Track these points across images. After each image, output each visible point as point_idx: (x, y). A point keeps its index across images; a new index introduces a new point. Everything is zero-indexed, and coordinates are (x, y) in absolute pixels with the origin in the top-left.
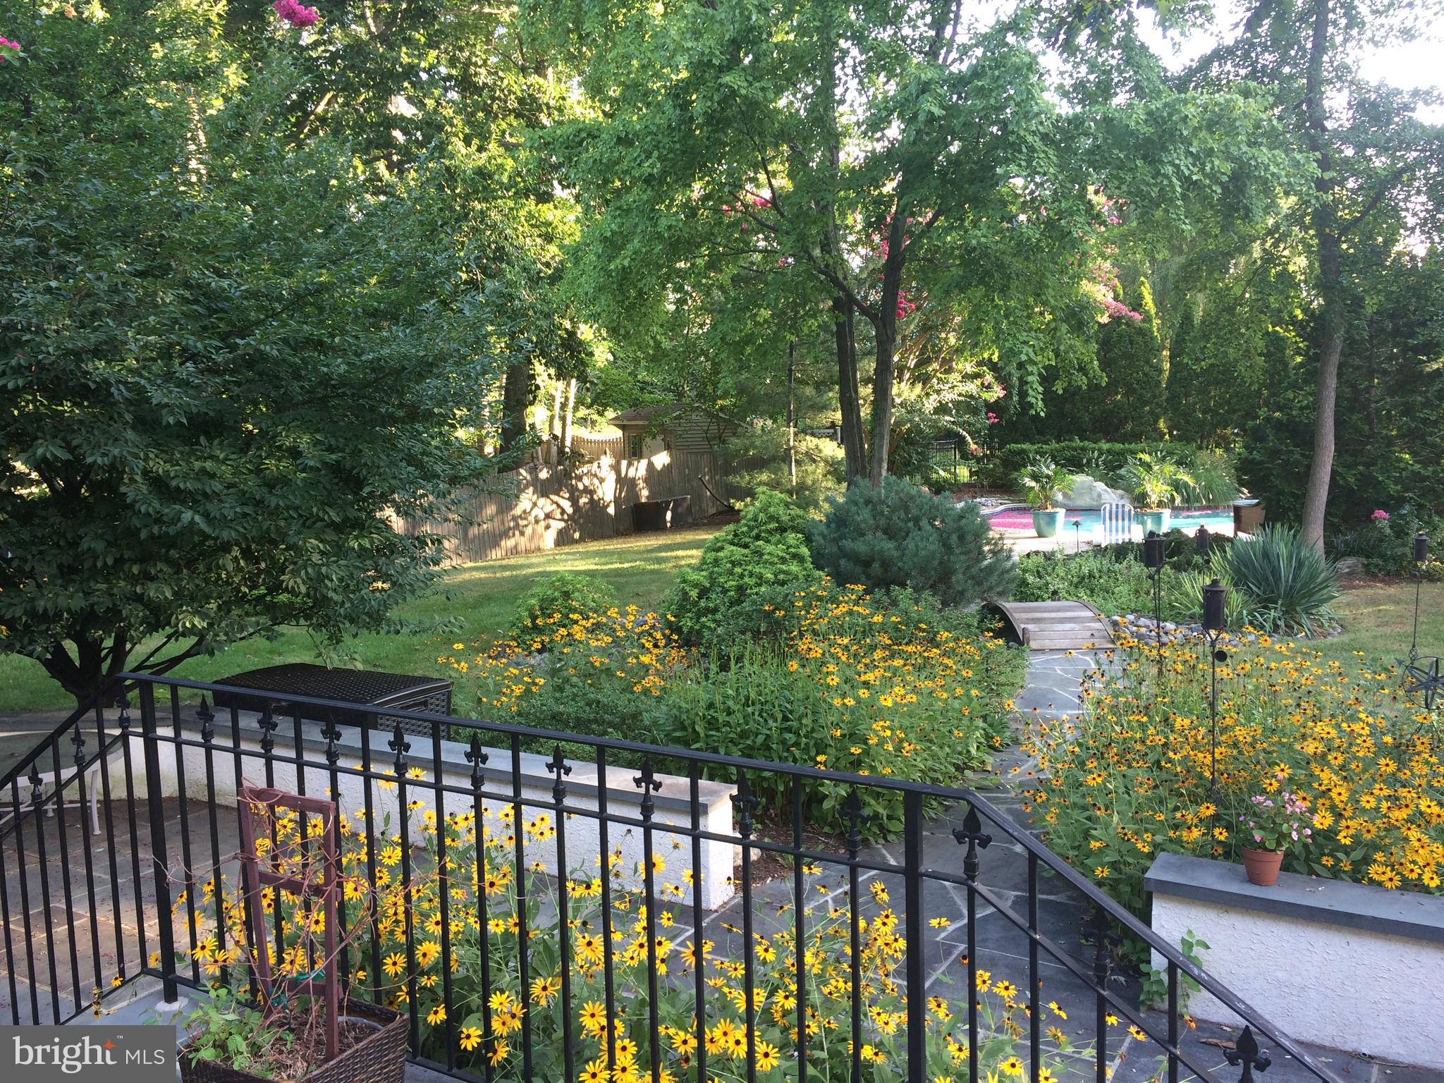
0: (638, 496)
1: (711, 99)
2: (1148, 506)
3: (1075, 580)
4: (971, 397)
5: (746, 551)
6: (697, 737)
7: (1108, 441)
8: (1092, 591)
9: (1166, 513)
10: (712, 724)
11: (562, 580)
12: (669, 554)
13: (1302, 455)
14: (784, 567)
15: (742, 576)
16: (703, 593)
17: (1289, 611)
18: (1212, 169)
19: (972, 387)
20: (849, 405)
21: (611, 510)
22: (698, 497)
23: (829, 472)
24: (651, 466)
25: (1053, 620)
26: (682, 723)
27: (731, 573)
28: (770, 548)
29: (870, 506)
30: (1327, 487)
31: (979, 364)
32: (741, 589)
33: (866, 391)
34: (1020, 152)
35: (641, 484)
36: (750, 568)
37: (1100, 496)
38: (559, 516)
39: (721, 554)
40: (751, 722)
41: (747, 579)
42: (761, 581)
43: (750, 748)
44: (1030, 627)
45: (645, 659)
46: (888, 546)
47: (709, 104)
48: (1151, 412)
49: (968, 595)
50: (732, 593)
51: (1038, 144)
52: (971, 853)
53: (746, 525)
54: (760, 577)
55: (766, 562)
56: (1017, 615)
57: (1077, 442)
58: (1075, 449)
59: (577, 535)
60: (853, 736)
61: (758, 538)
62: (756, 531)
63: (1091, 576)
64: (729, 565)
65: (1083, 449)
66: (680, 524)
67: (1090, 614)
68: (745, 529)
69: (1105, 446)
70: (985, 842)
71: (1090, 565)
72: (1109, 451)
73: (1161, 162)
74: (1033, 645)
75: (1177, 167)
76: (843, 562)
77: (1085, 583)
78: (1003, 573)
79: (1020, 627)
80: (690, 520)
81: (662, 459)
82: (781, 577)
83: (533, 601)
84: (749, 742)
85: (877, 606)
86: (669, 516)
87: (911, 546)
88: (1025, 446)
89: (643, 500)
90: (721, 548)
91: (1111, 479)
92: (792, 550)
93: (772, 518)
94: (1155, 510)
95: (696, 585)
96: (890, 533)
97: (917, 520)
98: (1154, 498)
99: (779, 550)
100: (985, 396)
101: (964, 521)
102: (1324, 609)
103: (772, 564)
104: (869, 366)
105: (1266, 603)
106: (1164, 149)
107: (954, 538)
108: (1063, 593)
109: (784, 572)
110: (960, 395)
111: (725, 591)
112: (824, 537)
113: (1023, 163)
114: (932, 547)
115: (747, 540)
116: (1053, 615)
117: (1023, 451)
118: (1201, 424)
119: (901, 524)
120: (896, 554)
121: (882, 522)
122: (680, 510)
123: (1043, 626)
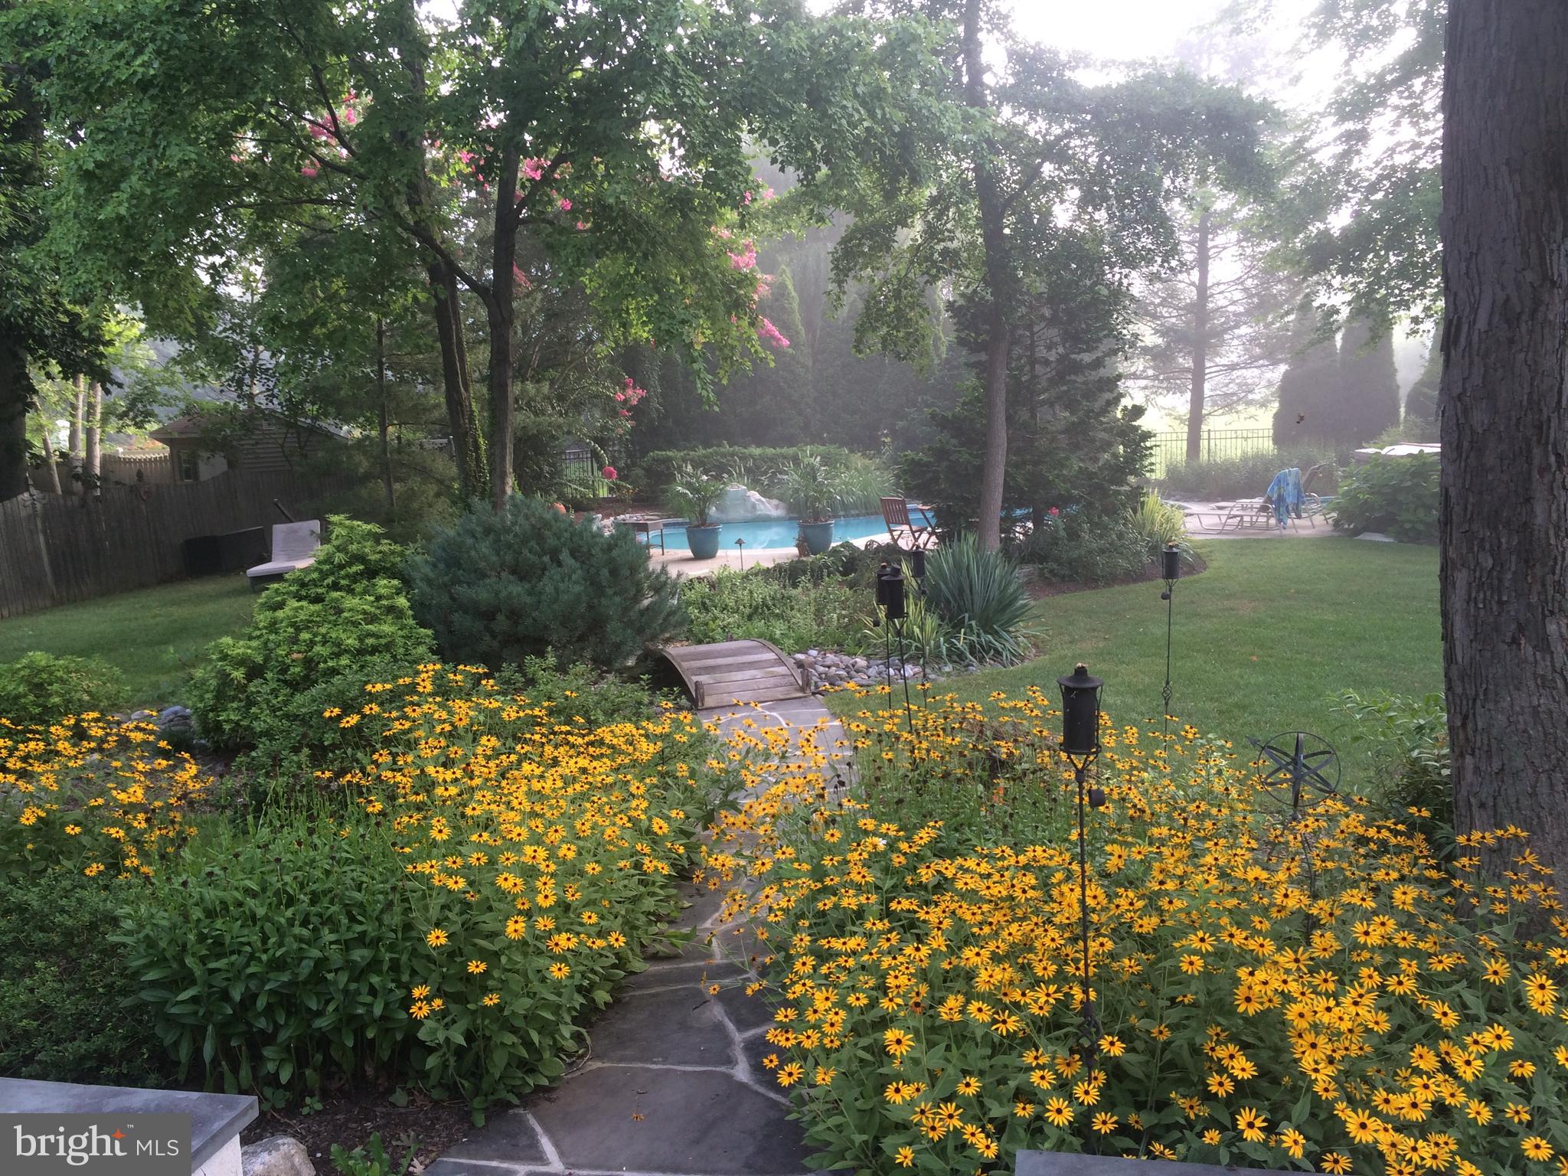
3: (748, 611)
5: (318, 607)
14: (373, 628)
15: (312, 644)
16: (255, 672)
23: (440, 492)
25: (730, 668)
26: (161, 952)
27: (294, 640)
28: (350, 602)
29: (491, 537)
32: (309, 663)
36: (323, 630)
37: (754, 506)
39: (280, 614)
41: (318, 648)
42: (340, 650)
44: (703, 679)
46: (516, 589)
49: (626, 648)
50: (297, 670)
53: (318, 570)
54: (338, 644)
55: (347, 622)
56: (685, 665)
57: (726, 448)
58: (724, 455)
61: (335, 586)
62: (332, 578)
64: (291, 630)
67: (771, 656)
68: (315, 575)
69: (756, 451)
72: (760, 457)
74: (709, 701)
78: (669, 614)
79: (692, 680)
82: (370, 641)
87: (549, 589)
90: (280, 606)
91: (766, 487)
92: (385, 602)
93: (355, 558)
95: (241, 662)
96: (520, 572)
97: (554, 553)
99: (365, 604)
101: (615, 553)
103: (356, 624)
107: (605, 572)
108: (735, 630)
109: (374, 635)
111: (284, 669)
112: (429, 582)
114: (577, 589)
118: (850, 426)
119: (533, 558)
120: (528, 600)
121: (509, 558)
123: (718, 676)
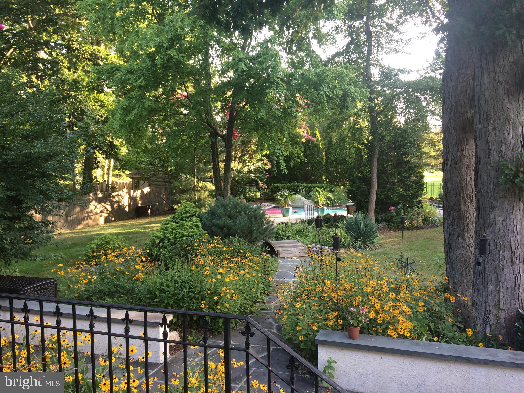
0: (137, 204)
1: (163, 59)
2: (319, 205)
3: (295, 232)
4: (260, 167)
5: (178, 224)
6: (156, 297)
7: (306, 183)
8: (301, 236)
9: (326, 208)
10: (162, 291)
11: (105, 237)
12: (149, 226)
13: (367, 188)
14: (192, 230)
15: (176, 234)
16: (161, 240)
17: (364, 242)
18: (336, 93)
19: (260, 164)
20: (216, 170)
21: (127, 209)
22: (161, 204)
23: (209, 195)
24: (142, 192)
25: (288, 247)
26: (150, 291)
27: (172, 233)
28: (186, 223)
29: (223, 207)
30: (375, 199)
31: (263, 156)
32: (175, 239)
33: (222, 165)
34: (274, 84)
35: (139, 199)
36: (179, 231)
37: (304, 202)
38: (105, 212)
39: (168, 226)
40: (177, 290)
41: (178, 235)
42: (183, 236)
43: (177, 299)
44: (280, 249)
45: (137, 267)
46: (230, 222)
47: (162, 60)
48: (320, 173)
49: (258, 239)
50: (172, 240)
51: (280, 82)
52: (247, 340)
53: (178, 215)
54: (183, 234)
55: (185, 228)
56: (275, 245)
57: (296, 184)
58: (295, 186)
59: (113, 219)
60: (216, 293)
61: (182, 219)
62: (181, 217)
63: (301, 230)
64: (171, 230)
65: (298, 186)
66: (154, 214)
67: (300, 244)
68: (177, 216)
69: (305, 185)
70: (252, 335)
71: (301, 227)
72: (306, 187)
73: (320, 90)
74: (281, 256)
75: (325, 92)
76: (213, 228)
77: (298, 233)
78: (270, 230)
79: (276, 250)
80: (158, 212)
81: (147, 190)
82: (191, 234)
83: (94, 246)
84: (176, 297)
85: (225, 244)
86: (149, 211)
87: (238, 221)
88: (279, 185)
89: (140, 205)
90: (168, 224)
91: (307, 196)
92: (195, 224)
93: (187, 212)
94: (322, 207)
95: (158, 238)
96: (230, 217)
97: (240, 212)
98: (321, 203)
99: (190, 224)
100: (264, 167)
101: (256, 212)
102: (375, 240)
103: (187, 229)
104: (223, 156)
105: (357, 239)
106: (321, 85)
107: (253, 218)
108: (291, 237)
109: (192, 232)
110: (256, 167)
111: (169, 240)
112: (207, 219)
113: (275, 88)
114: (245, 222)
115: (178, 220)
116: (288, 245)
117: (278, 187)
118: (336, 177)
119: (234, 213)
120: (232, 224)
121: (228, 213)
122: (154, 209)
123: (284, 249)
